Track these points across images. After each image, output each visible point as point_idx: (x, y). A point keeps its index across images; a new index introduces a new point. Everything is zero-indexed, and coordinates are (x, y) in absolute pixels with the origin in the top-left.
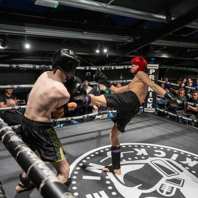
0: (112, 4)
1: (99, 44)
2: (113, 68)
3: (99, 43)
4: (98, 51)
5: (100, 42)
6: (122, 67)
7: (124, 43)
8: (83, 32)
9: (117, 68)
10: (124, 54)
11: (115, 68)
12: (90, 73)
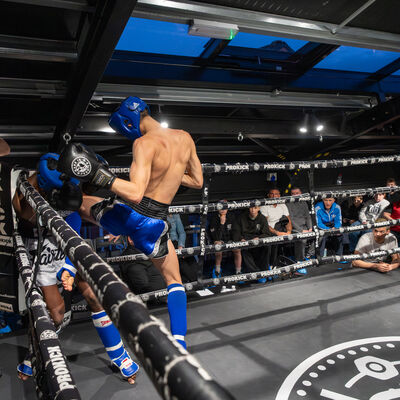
0: (349, 25)
1: (307, 116)
2: (345, 163)
3: (307, 112)
4: (303, 130)
5: (309, 110)
6: (364, 161)
7: (358, 109)
8: (272, 91)
9: (354, 162)
10: (355, 134)
11: (349, 163)
12: (275, 175)
